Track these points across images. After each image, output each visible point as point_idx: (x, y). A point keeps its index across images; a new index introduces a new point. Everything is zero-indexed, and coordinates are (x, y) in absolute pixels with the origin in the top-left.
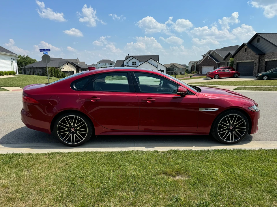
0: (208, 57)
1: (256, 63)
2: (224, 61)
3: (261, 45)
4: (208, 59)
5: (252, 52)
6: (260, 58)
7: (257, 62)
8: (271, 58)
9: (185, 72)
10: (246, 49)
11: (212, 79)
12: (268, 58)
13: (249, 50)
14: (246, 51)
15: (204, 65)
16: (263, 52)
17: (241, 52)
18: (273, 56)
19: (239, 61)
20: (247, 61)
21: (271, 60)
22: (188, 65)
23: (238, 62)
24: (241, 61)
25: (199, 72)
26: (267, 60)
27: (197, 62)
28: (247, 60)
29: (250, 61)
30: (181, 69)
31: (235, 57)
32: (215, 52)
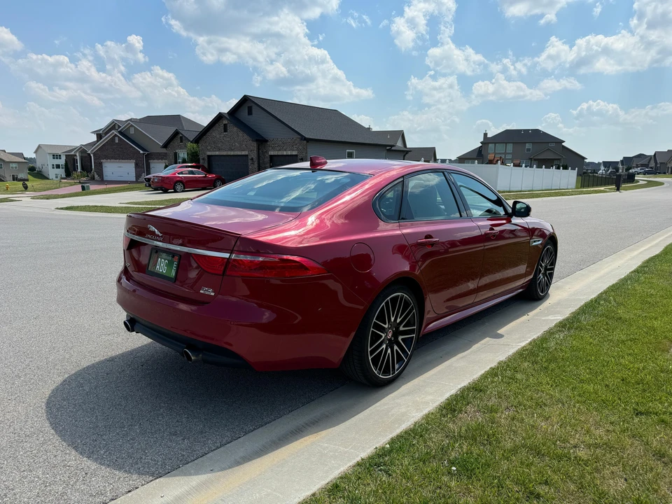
0: (117, 138)
1: (252, 159)
2: (164, 150)
3: (256, 120)
4: (117, 141)
5: (241, 134)
6: (259, 149)
7: (254, 155)
8: (280, 150)
9: (29, 173)
10: (225, 125)
11: (166, 191)
12: (274, 149)
13: (233, 129)
14: (225, 130)
15: (107, 158)
16: (263, 137)
17: (216, 133)
18: (283, 145)
19: (214, 151)
20: (232, 153)
21: (280, 153)
22: (34, 156)
23: (209, 153)
24: (217, 153)
25: (96, 176)
26: (272, 153)
27: (82, 150)
28: (232, 150)
29: (239, 153)
30: (14, 165)
31: (201, 142)
32: (132, 126)
